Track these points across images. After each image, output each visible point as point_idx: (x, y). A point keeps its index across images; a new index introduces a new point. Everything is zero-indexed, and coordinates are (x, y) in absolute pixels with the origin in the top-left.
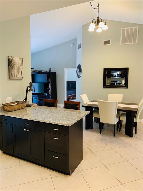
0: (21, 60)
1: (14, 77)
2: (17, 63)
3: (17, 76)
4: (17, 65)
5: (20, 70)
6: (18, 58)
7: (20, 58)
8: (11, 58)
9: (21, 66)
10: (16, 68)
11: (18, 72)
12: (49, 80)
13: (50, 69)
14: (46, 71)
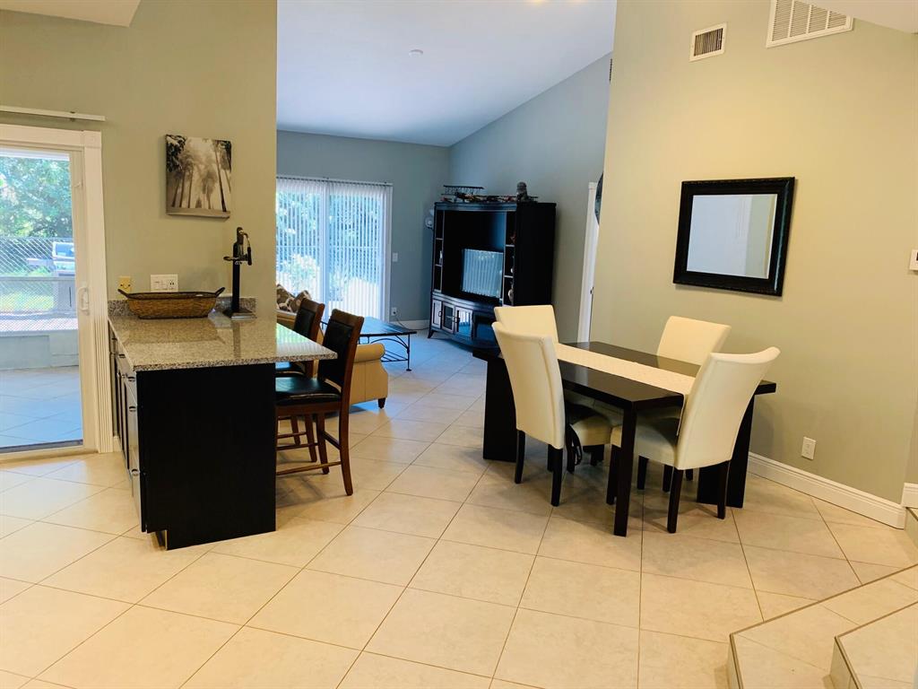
0: (221, 148)
1: (184, 204)
2: (204, 159)
3: (199, 204)
4: (202, 167)
5: (217, 185)
6: (206, 140)
7: (218, 141)
8: (175, 143)
9: (222, 171)
10: (196, 177)
11: (207, 190)
12: (512, 238)
13: (523, 187)
14: (510, 198)
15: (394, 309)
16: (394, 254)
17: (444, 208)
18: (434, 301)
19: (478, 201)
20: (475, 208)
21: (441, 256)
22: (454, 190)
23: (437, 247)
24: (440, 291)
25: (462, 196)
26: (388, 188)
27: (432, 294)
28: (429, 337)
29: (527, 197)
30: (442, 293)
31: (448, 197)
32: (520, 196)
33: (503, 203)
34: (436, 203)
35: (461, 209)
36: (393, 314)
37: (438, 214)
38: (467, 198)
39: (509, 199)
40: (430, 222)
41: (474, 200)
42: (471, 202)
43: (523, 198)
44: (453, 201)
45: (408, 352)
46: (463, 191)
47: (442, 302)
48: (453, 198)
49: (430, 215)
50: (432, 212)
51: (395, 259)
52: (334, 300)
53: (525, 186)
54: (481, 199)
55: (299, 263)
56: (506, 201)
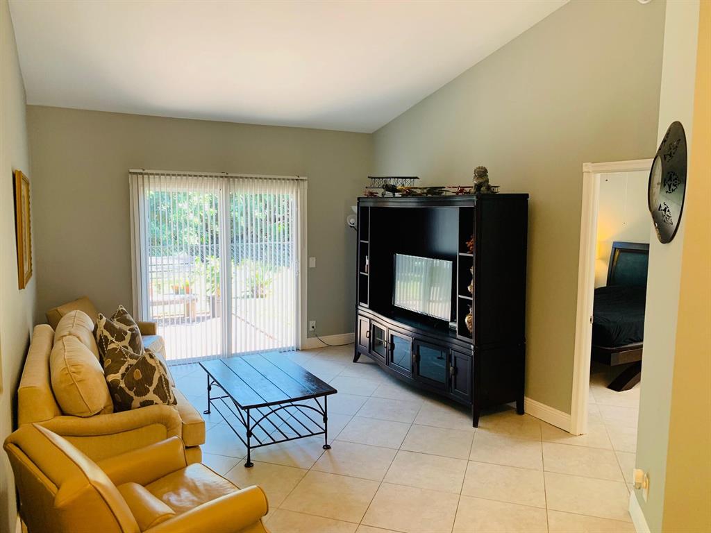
12: (469, 244)
13: (482, 173)
14: (462, 189)
15: (313, 323)
16: (310, 259)
17: (370, 204)
18: (360, 317)
19: (415, 195)
20: (410, 203)
21: (367, 262)
22: (382, 183)
23: (362, 251)
24: (367, 306)
25: (393, 189)
26: (301, 182)
27: (357, 309)
28: (355, 361)
29: (489, 187)
30: (370, 308)
31: (374, 191)
32: (478, 187)
33: (453, 196)
34: (359, 199)
35: (391, 205)
36: (311, 329)
37: (363, 211)
38: (398, 191)
39: (461, 191)
40: (353, 220)
41: (409, 193)
42: (403, 196)
43: (483, 189)
44: (380, 195)
45: (325, 420)
46: (392, 182)
47: (370, 319)
48: (380, 192)
49: (353, 213)
50: (355, 209)
51: (313, 264)
52: (257, 297)
53: (486, 171)
54: (419, 191)
55: (213, 265)
56: (457, 193)
